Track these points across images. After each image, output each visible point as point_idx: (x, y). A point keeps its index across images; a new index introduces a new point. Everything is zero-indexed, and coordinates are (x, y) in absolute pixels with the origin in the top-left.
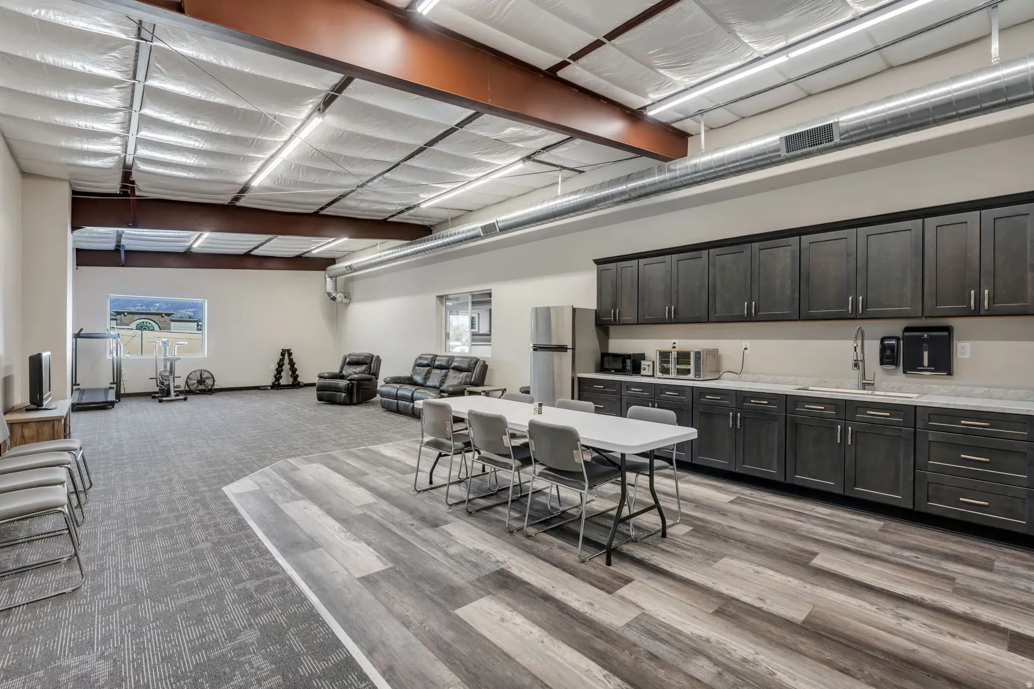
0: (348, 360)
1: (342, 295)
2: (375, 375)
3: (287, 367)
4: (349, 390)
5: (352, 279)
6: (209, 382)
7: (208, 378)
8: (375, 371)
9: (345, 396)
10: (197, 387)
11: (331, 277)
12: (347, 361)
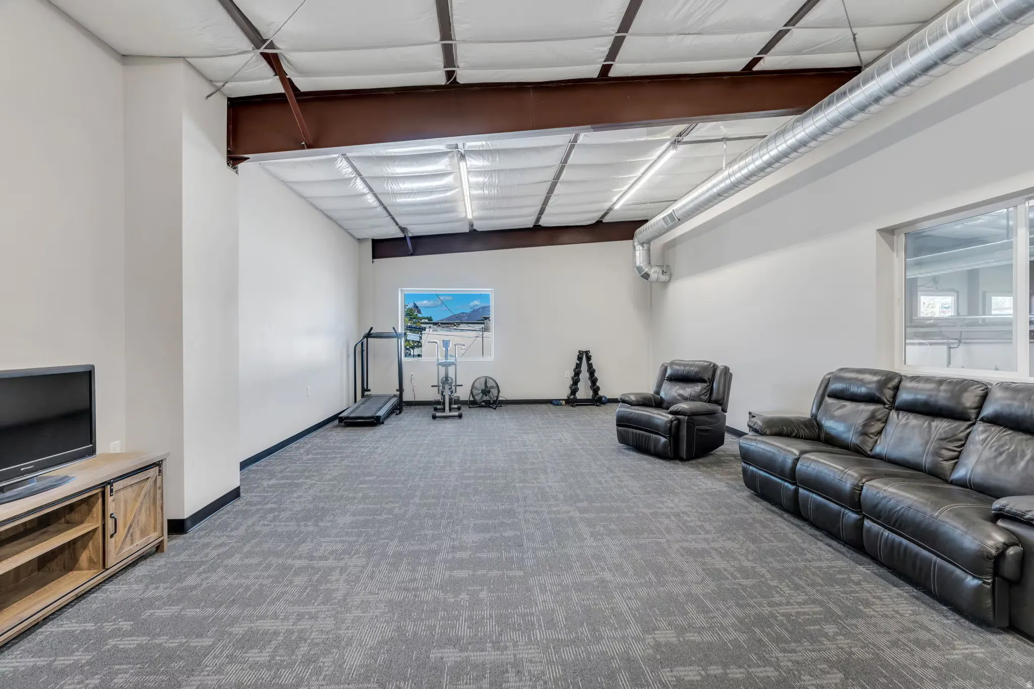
0: (669, 372)
1: (658, 270)
2: (720, 404)
3: (584, 375)
4: (673, 431)
5: (673, 244)
6: (494, 392)
7: (492, 387)
8: (720, 397)
9: (665, 442)
10: (482, 397)
11: (642, 244)
12: (667, 375)
